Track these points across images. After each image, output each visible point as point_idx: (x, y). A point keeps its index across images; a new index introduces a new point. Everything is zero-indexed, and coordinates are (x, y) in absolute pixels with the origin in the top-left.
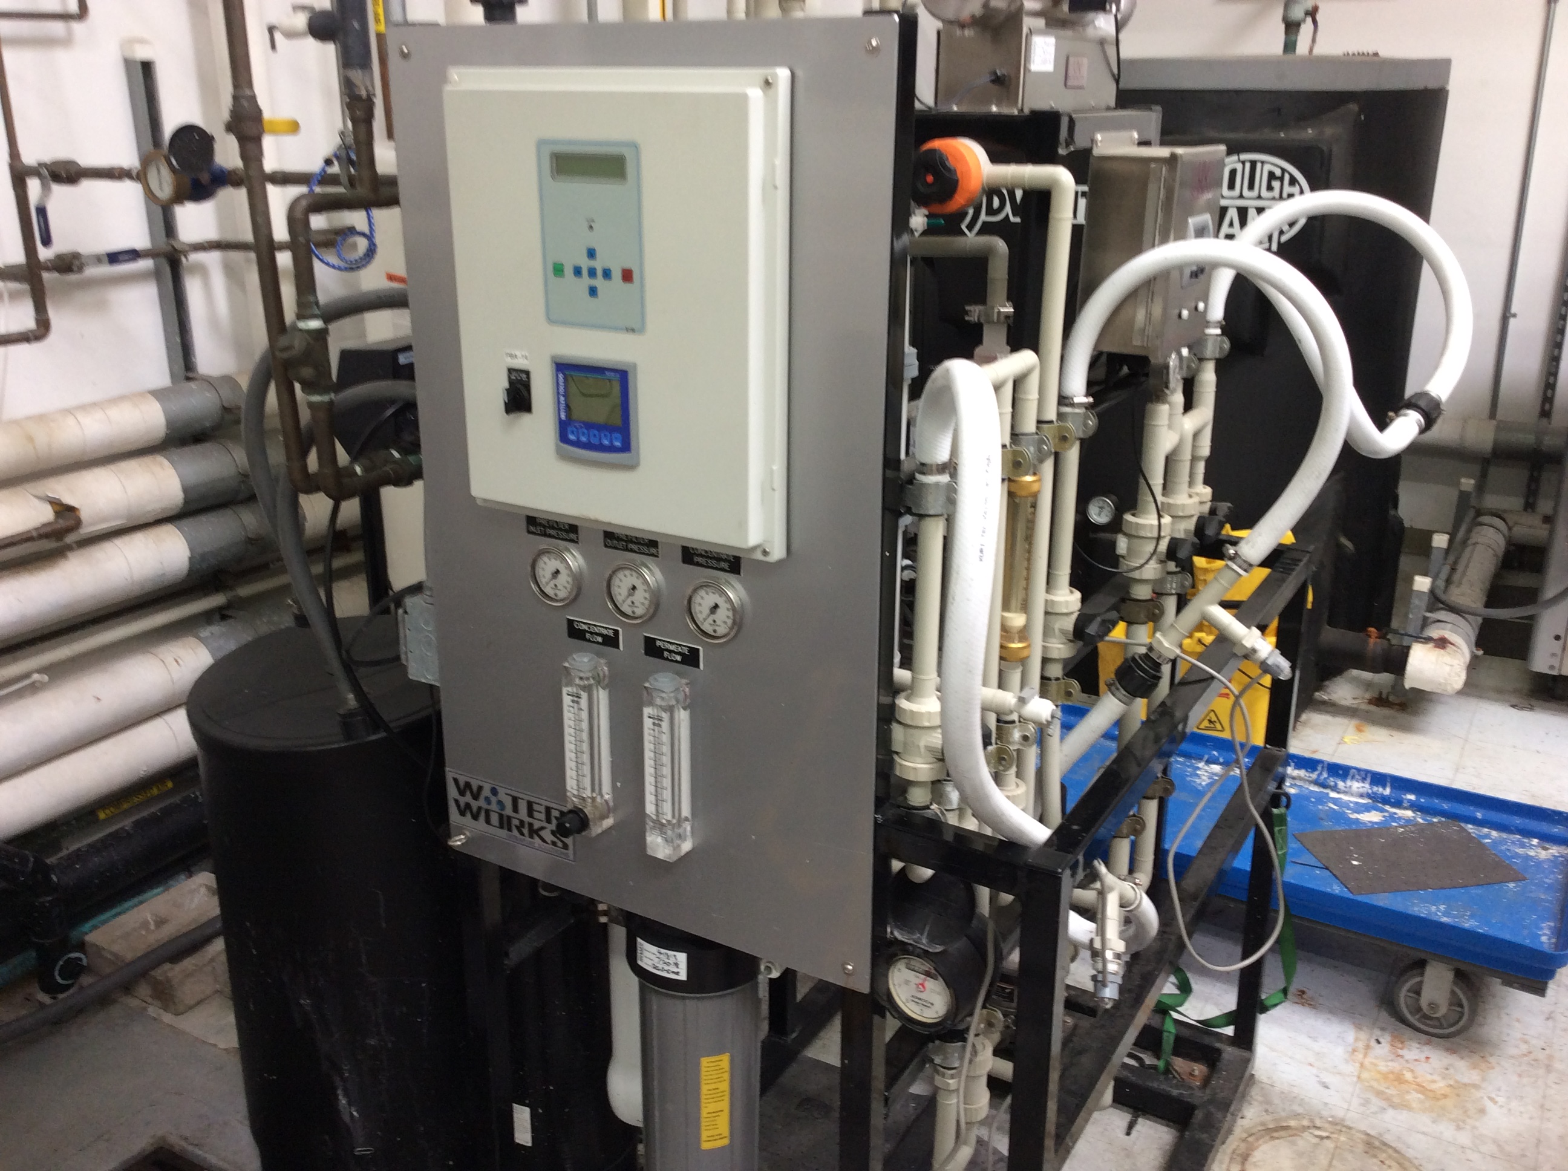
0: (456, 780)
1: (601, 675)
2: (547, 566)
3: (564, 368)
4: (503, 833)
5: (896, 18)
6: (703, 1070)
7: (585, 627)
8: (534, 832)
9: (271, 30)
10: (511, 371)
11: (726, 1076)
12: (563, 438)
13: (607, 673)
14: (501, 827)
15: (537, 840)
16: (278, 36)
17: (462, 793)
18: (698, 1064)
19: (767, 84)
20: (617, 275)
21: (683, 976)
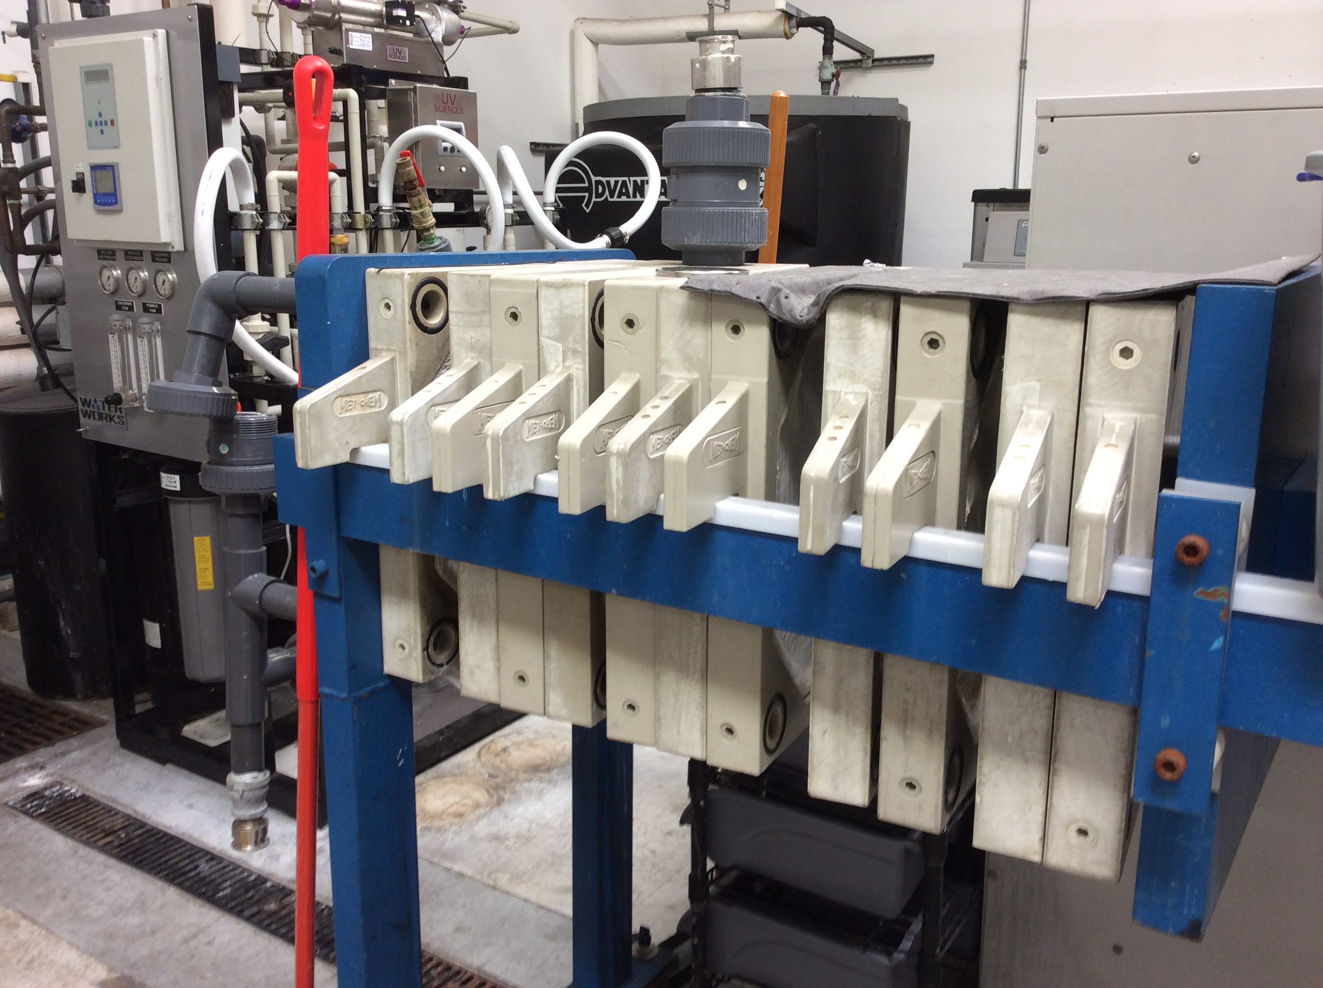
0: (81, 398)
1: (128, 326)
2: (106, 273)
3: (94, 168)
4: (100, 423)
5: (196, 6)
6: (196, 544)
7: (121, 303)
8: (111, 419)
9: (3, 33)
10: (77, 173)
11: (209, 549)
12: (96, 202)
13: (131, 326)
14: (99, 420)
15: (113, 423)
16: (6, 36)
17: (84, 405)
18: (193, 541)
19: (155, 36)
20: (109, 123)
21: (178, 489)
